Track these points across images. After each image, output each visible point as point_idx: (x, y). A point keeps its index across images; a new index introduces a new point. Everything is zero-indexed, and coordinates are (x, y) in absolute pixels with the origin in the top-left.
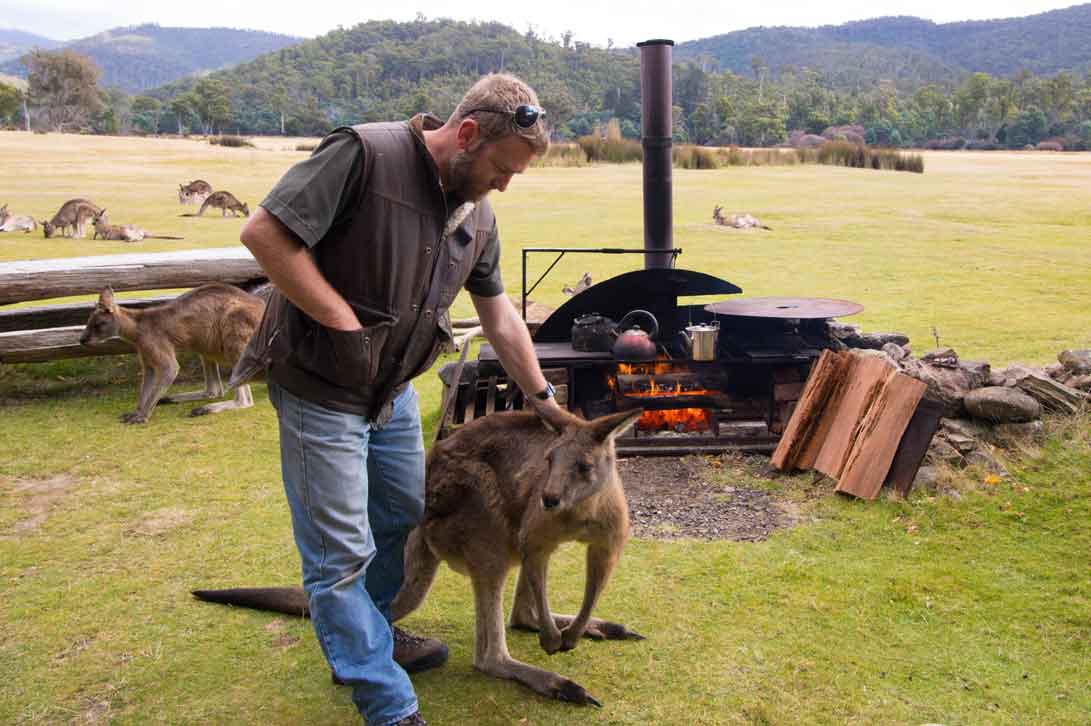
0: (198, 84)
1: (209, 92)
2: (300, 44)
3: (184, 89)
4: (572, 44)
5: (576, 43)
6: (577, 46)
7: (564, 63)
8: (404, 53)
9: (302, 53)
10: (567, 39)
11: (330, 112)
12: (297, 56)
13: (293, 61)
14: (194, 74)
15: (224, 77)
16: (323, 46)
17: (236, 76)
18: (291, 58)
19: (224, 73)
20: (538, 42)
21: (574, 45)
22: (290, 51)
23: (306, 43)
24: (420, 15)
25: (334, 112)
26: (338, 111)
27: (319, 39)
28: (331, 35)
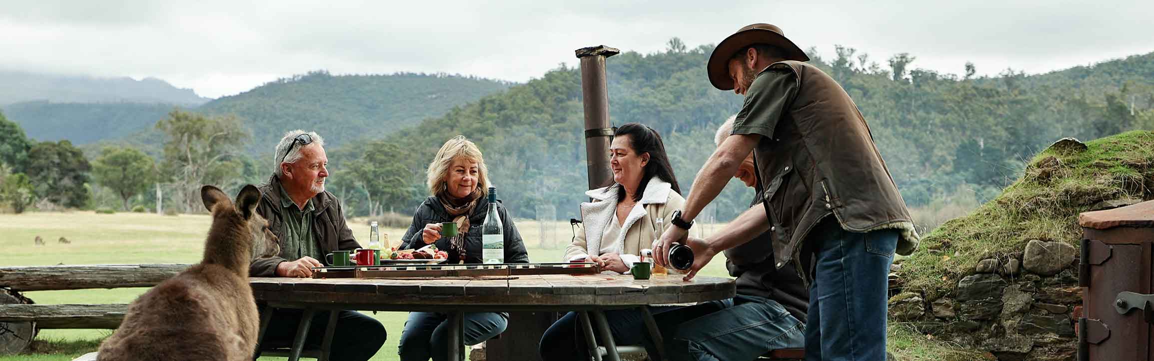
0: (370, 148)
1: (383, 157)
2: (506, 91)
3: (353, 155)
4: (907, 75)
5: (912, 72)
6: (914, 78)
7: (892, 103)
8: (651, 99)
9: (507, 102)
10: (899, 67)
11: (541, 183)
12: (502, 107)
13: (495, 115)
14: (367, 136)
15: (405, 140)
16: (537, 93)
17: (421, 138)
18: (492, 111)
19: (405, 134)
20: (853, 73)
21: (910, 77)
22: (492, 101)
23: (516, 90)
24: (675, 42)
25: (546, 182)
26: (550, 182)
27: (533, 84)
28: (550, 76)
